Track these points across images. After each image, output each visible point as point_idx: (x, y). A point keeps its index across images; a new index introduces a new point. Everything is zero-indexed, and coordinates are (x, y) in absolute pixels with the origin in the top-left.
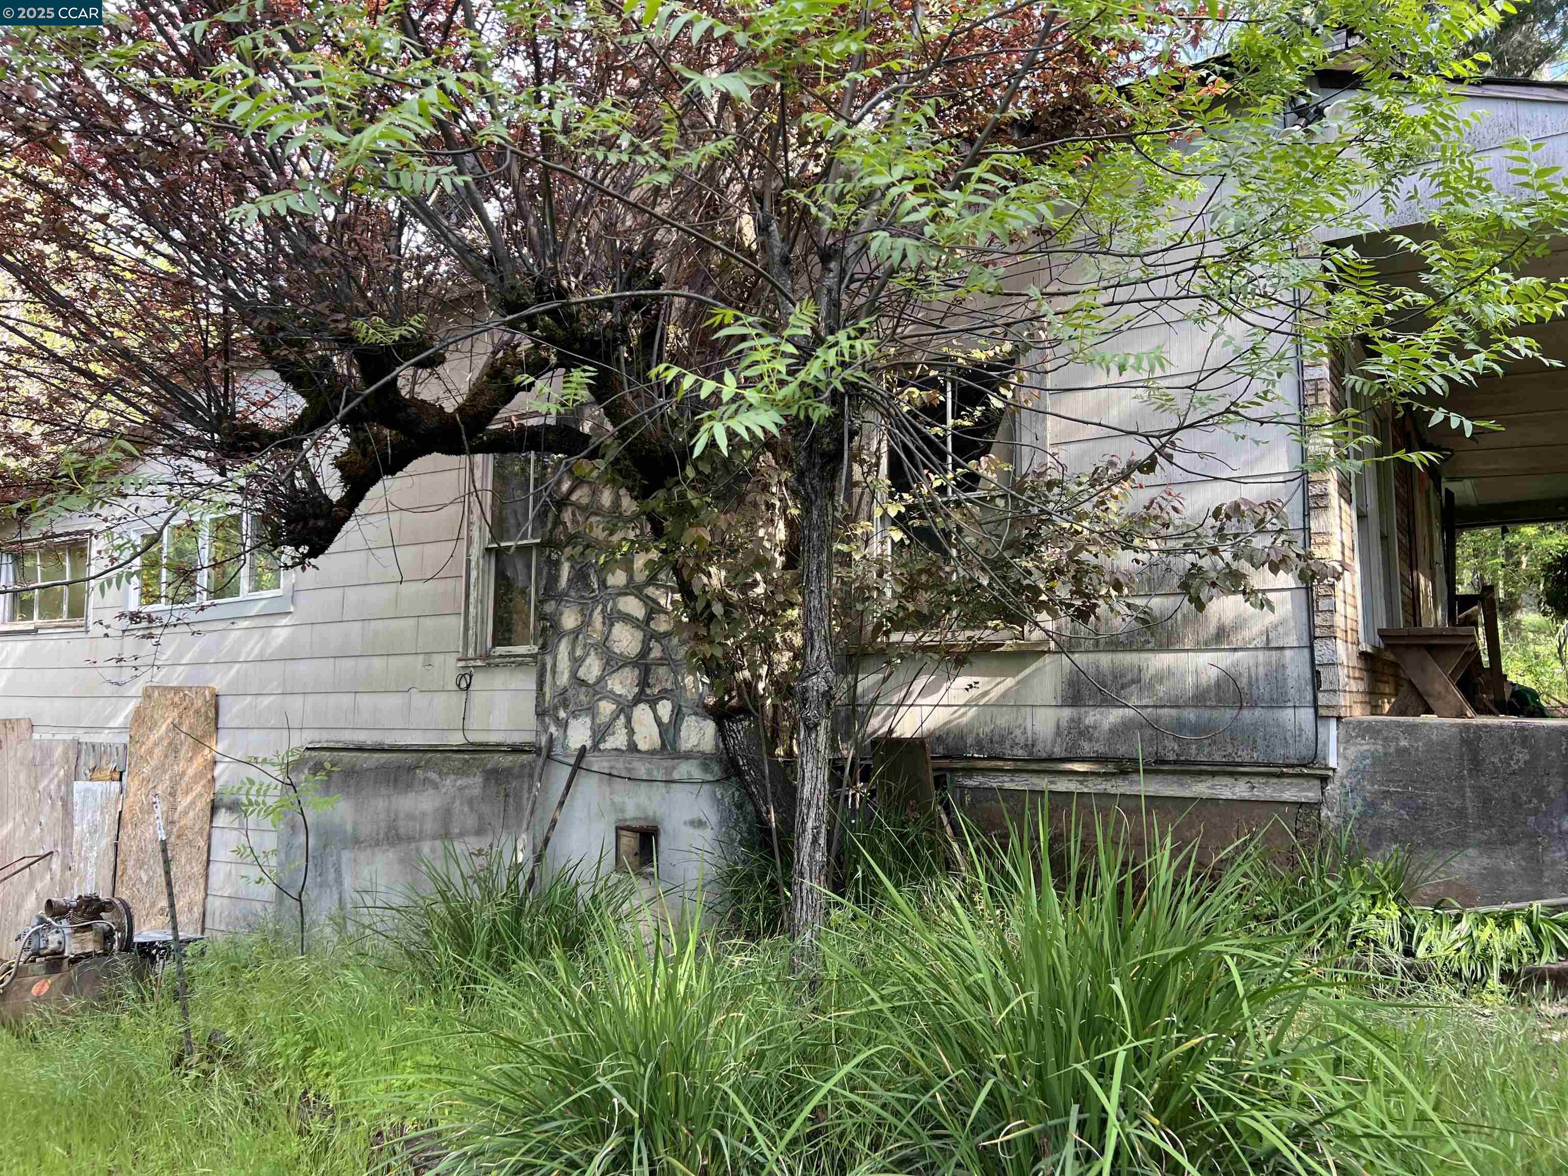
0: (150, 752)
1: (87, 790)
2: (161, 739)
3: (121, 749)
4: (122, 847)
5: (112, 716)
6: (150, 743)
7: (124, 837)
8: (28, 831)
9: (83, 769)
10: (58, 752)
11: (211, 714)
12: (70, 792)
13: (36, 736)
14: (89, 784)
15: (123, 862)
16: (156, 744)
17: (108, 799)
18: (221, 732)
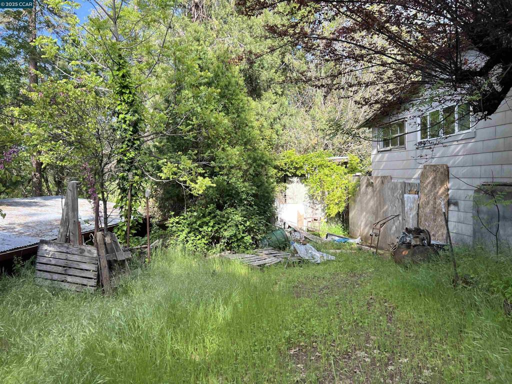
0: (427, 186)
1: (408, 197)
2: (430, 181)
3: (418, 184)
4: (420, 214)
5: (414, 175)
6: (427, 183)
7: (420, 212)
8: (392, 208)
9: (406, 191)
10: (399, 186)
11: (447, 174)
12: (403, 197)
13: (393, 181)
14: (409, 195)
15: (421, 219)
16: (428, 183)
17: (415, 200)
18: (450, 179)
